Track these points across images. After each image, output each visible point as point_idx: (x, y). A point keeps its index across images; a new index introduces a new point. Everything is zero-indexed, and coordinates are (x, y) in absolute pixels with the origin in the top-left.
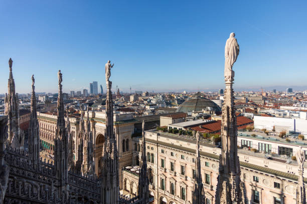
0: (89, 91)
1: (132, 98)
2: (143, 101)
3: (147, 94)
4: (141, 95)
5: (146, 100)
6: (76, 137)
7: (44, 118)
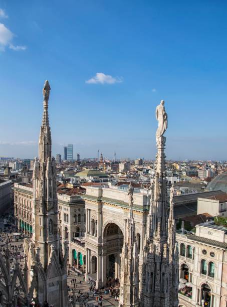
0: (63, 157)
1: (122, 167)
2: (137, 172)
3: (141, 162)
4: (133, 163)
5: (141, 170)
6: (69, 223)
7: (25, 191)
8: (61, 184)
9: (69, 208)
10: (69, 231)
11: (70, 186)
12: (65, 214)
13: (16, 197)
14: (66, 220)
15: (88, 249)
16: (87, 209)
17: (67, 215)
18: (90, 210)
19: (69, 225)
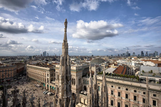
0: (43, 55)
6: (49, 77)
7: (31, 67)
8: (44, 64)
9: (49, 72)
10: (49, 79)
11: (48, 64)
12: (47, 74)
13: (28, 69)
14: (48, 76)
15: (56, 85)
16: (56, 72)
17: (48, 74)
18: (57, 72)
19: (49, 78)
